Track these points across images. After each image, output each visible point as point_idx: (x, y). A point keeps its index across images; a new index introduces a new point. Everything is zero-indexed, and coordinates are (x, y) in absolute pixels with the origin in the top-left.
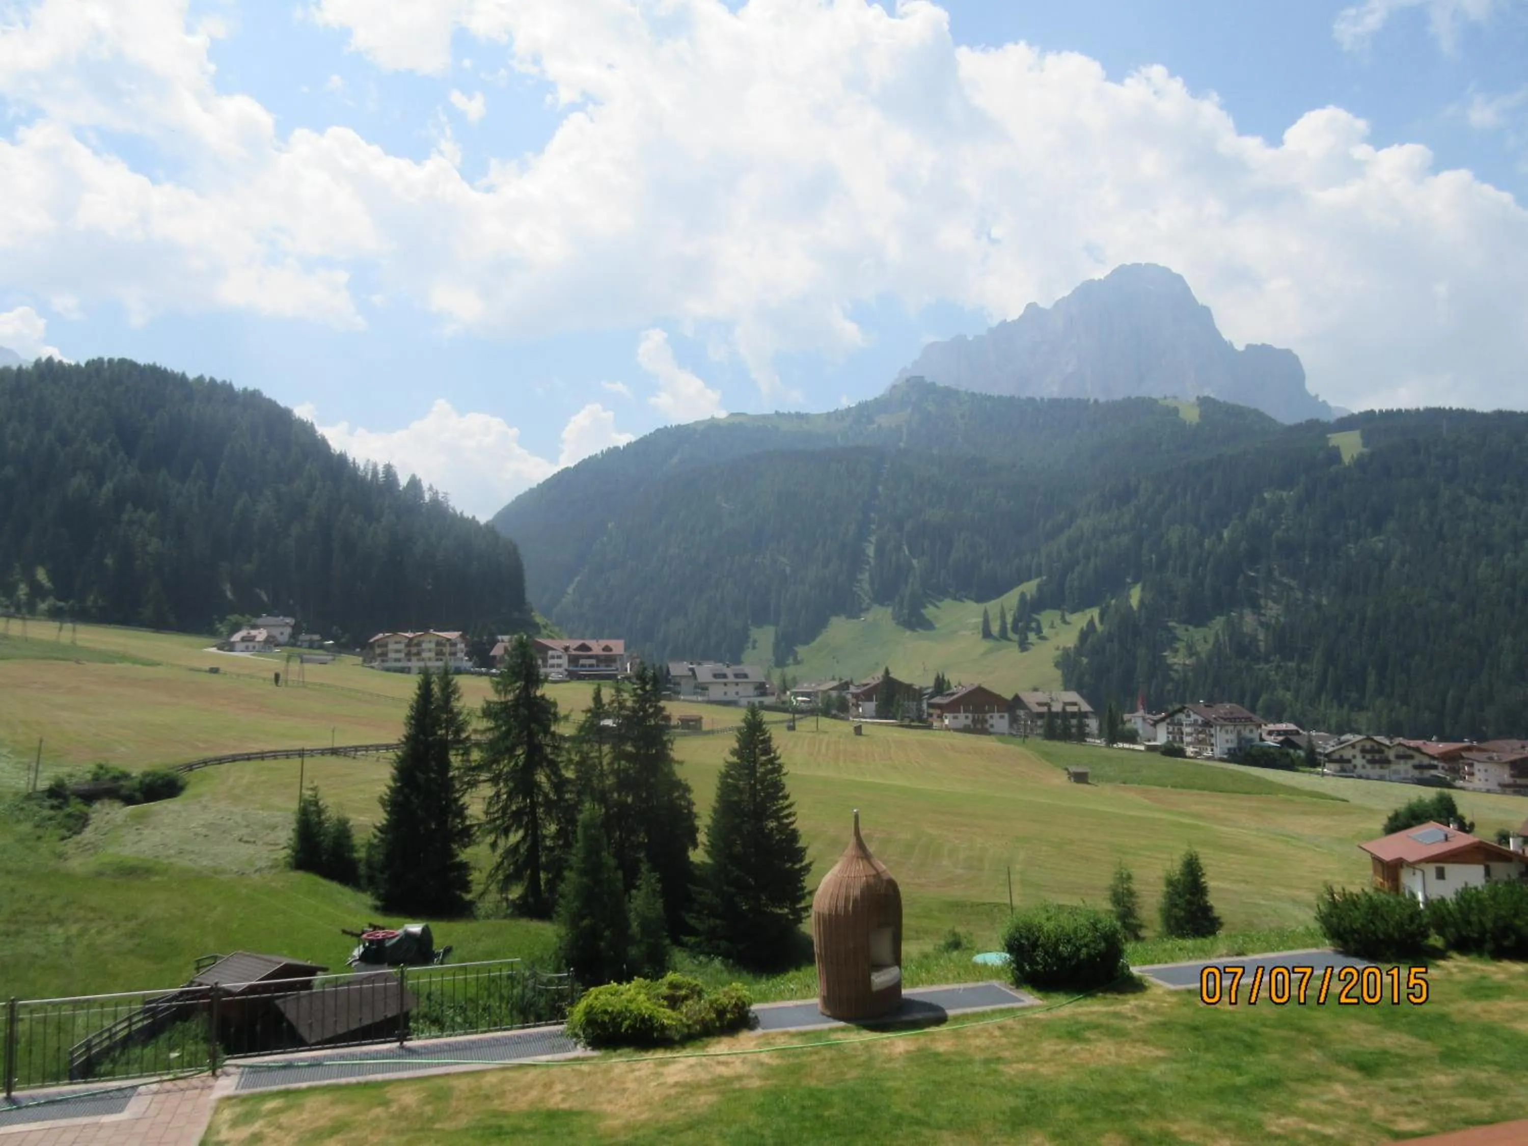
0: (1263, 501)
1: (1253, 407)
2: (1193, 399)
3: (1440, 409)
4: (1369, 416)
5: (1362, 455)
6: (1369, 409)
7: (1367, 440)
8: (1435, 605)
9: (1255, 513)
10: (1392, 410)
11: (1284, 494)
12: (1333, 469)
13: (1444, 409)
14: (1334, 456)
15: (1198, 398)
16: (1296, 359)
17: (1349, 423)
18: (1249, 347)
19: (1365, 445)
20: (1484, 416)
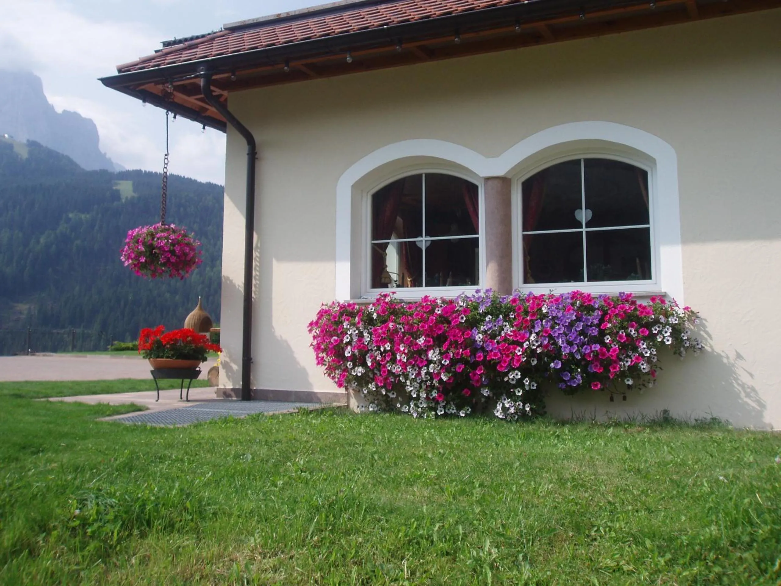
0: (68, 220)
1: (66, 153)
2: (25, 141)
3: (178, 176)
4: (138, 173)
5: (133, 198)
6: (139, 169)
7: (136, 188)
8: (168, 295)
9: (63, 227)
10: (152, 172)
11: (83, 216)
12: (116, 204)
13: (181, 176)
14: (116, 196)
15: (28, 141)
16: (94, 126)
17: (126, 175)
18: (64, 111)
19: (134, 191)
20: (201, 184)
